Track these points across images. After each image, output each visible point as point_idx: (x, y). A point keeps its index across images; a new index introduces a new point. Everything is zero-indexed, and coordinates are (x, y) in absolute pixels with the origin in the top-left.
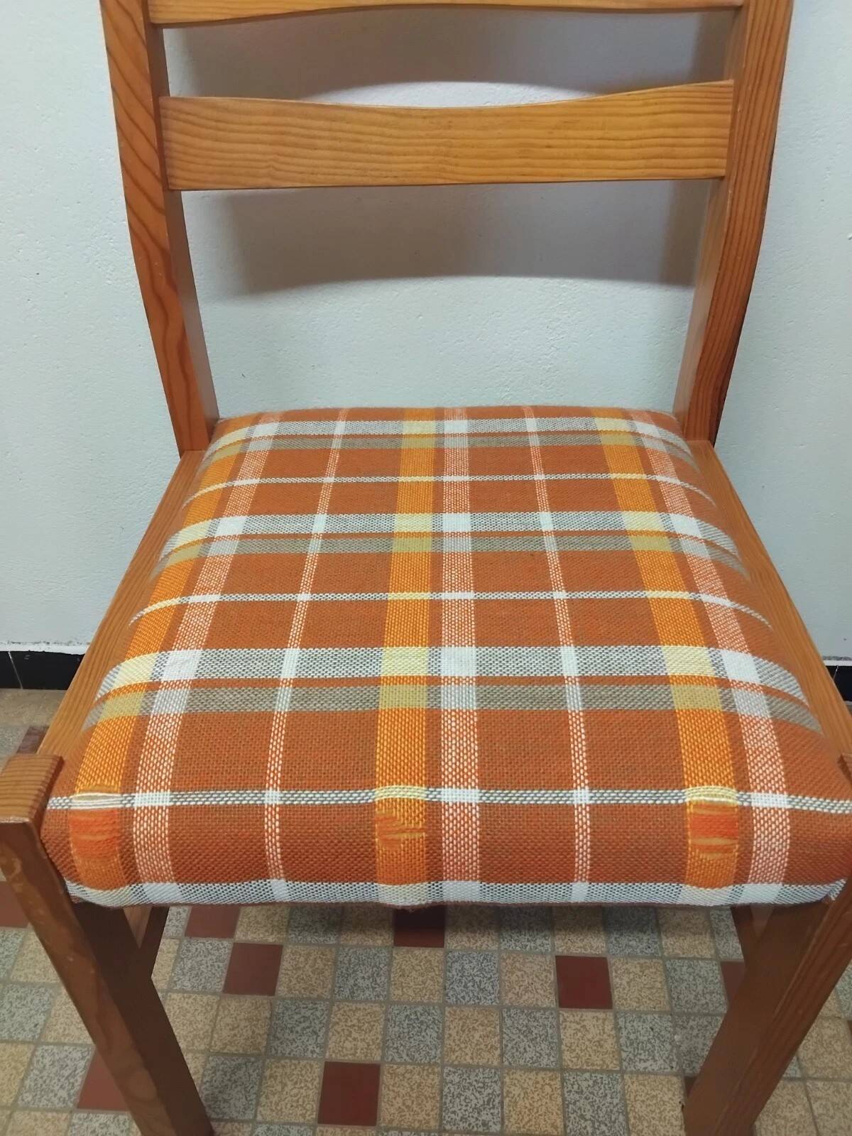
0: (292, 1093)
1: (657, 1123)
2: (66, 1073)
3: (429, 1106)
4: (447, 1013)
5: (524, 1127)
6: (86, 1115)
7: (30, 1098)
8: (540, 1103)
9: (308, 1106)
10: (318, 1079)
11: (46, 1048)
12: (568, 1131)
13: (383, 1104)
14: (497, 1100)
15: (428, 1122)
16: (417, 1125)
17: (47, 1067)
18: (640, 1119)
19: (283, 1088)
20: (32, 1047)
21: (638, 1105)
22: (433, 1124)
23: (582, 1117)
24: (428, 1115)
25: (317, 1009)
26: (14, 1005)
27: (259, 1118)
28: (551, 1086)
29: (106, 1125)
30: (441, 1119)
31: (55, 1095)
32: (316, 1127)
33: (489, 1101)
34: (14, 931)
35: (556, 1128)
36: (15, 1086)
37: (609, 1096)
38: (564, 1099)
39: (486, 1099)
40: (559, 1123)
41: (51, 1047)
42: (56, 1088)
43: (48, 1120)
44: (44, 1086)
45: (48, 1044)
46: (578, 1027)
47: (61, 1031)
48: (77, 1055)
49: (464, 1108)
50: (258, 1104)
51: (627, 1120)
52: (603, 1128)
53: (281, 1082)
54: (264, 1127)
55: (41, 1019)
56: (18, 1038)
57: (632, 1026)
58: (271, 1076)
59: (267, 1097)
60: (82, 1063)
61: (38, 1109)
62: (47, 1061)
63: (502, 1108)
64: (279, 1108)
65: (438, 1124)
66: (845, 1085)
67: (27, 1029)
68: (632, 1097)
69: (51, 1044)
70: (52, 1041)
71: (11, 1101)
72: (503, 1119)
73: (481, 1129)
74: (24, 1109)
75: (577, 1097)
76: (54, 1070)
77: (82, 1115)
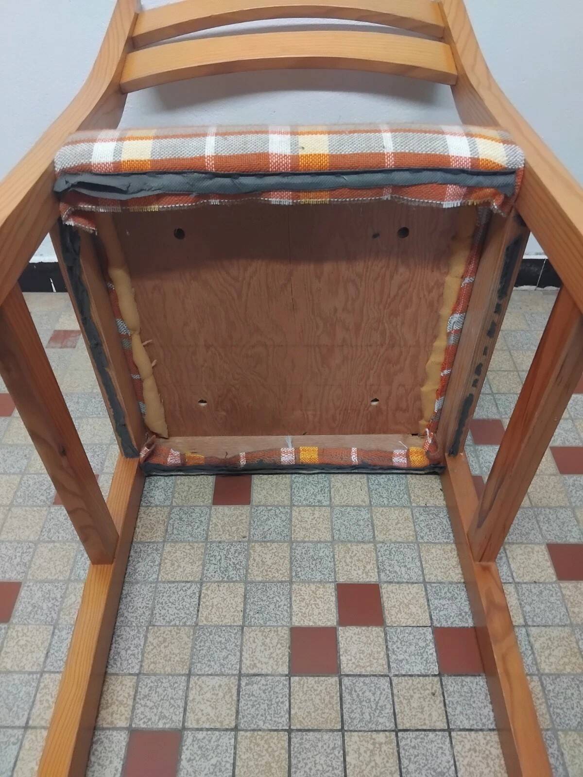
0: (195, 491)
1: (429, 498)
2: (44, 488)
3: (283, 494)
5: (344, 502)
6: (59, 508)
7: (22, 500)
8: (354, 490)
9: (206, 497)
10: (211, 484)
11: (30, 475)
12: (372, 503)
13: (254, 494)
14: (327, 490)
15: (284, 502)
16: (276, 503)
17: (31, 485)
18: (417, 497)
19: (189, 489)
20: (20, 476)
21: (416, 490)
22: (287, 502)
23: (381, 496)
24: (283, 498)
26: (6, 456)
27: (174, 504)
28: (360, 482)
30: (292, 500)
31: (38, 499)
32: (211, 507)
33: (322, 490)
35: (365, 502)
36: (11, 496)
37: (398, 486)
38: (369, 488)
39: (320, 489)
40: (367, 500)
41: (33, 475)
42: (38, 495)
43: (34, 511)
44: (30, 495)
47: (39, 467)
49: (306, 494)
50: (173, 497)
51: (410, 497)
52: (394, 501)
53: (188, 486)
54: (178, 509)
55: (25, 462)
56: (10, 472)
58: (181, 484)
59: (179, 494)
61: (27, 506)
62: (31, 482)
63: (330, 493)
64: (187, 499)
65: (290, 503)
66: (547, 477)
67: (15, 467)
68: (412, 486)
69: (32, 474)
70: (33, 472)
71: (9, 503)
72: (330, 499)
73: (317, 504)
74: (17, 506)
75: (378, 487)
76: (36, 487)
77: (56, 508)
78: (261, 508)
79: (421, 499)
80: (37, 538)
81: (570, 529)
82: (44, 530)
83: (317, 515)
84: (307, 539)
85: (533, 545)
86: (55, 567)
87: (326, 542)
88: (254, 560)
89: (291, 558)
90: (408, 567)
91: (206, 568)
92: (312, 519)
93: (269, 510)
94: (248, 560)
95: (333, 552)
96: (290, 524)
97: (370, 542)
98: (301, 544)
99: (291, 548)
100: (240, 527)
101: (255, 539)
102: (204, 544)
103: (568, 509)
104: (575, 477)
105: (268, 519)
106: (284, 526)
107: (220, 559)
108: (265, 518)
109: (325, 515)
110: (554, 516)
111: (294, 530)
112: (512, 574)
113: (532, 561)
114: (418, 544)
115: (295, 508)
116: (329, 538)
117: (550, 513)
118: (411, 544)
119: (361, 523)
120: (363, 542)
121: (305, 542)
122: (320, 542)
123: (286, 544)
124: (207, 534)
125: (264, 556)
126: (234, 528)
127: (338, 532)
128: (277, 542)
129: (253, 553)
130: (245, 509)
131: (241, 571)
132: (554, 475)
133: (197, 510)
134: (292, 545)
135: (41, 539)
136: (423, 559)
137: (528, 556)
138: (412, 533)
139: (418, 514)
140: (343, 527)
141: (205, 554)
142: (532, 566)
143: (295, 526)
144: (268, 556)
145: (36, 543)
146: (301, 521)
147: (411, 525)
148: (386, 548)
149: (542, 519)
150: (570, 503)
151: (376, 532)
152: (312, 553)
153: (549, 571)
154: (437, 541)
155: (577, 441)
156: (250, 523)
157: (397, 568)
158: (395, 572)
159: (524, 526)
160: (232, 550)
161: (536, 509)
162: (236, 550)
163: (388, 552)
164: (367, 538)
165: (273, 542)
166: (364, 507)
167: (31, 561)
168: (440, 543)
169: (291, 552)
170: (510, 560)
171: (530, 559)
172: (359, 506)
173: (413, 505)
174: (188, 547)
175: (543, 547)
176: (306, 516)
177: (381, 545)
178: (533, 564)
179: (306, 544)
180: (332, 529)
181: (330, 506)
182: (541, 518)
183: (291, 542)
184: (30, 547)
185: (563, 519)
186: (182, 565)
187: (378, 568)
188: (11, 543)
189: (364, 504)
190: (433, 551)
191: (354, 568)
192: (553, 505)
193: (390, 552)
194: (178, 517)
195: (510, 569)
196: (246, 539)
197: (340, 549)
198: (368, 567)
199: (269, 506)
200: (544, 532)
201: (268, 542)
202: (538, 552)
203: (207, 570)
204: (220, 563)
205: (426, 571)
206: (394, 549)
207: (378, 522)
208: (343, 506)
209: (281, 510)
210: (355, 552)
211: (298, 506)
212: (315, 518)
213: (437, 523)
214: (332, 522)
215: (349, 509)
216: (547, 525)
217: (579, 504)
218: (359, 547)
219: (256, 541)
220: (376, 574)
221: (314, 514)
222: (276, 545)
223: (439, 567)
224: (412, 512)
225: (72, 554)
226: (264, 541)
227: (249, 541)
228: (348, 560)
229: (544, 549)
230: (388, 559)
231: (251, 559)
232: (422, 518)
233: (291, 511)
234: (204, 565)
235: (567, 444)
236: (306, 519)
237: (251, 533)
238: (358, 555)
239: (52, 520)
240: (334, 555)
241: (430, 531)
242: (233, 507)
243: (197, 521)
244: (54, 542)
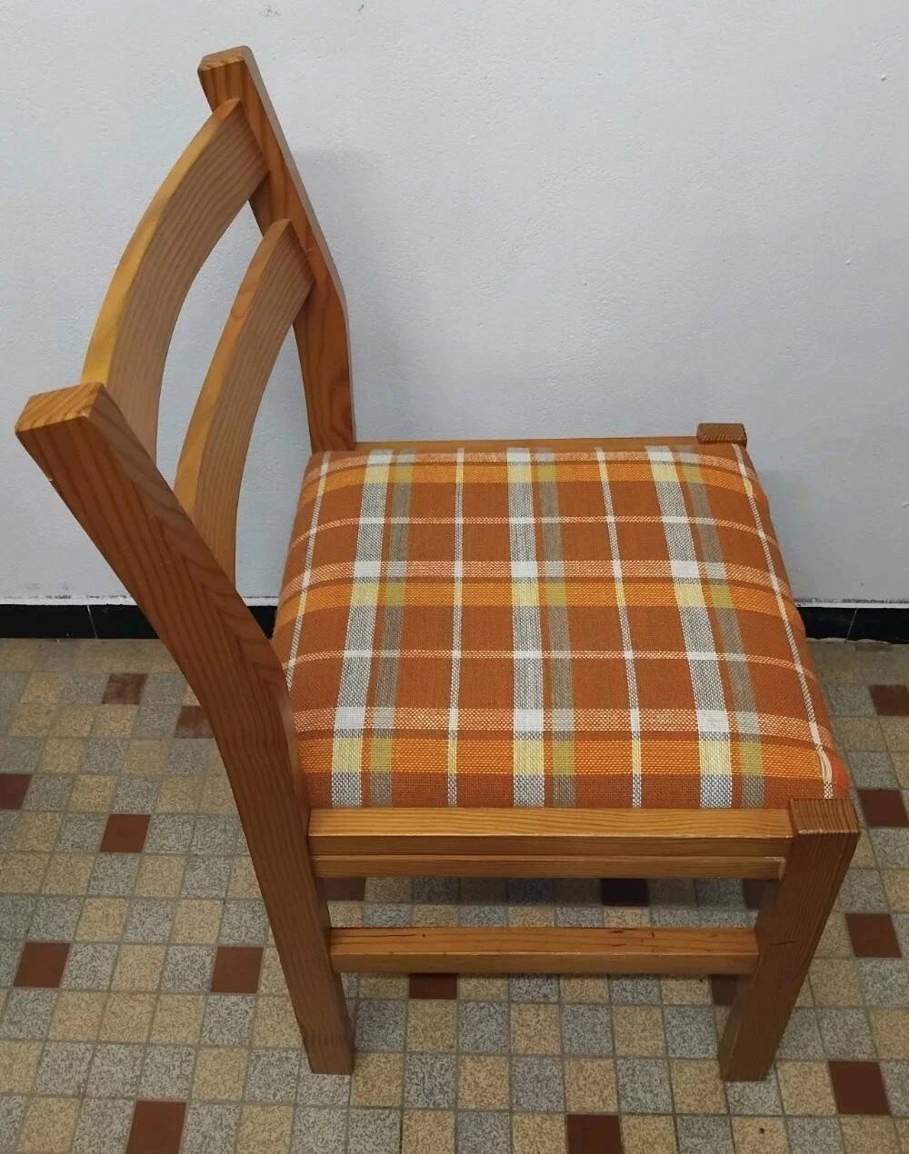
1: (685, 992)
2: (197, 967)
3: (499, 984)
4: (510, 912)
5: (577, 998)
6: (219, 997)
7: (170, 985)
9: (400, 986)
11: (176, 948)
12: (613, 1000)
13: (461, 983)
15: (499, 996)
16: (490, 997)
17: (180, 962)
18: (670, 990)
20: (164, 947)
22: (503, 997)
23: (624, 989)
24: (499, 990)
25: (400, 911)
26: (142, 915)
27: (361, 996)
29: (235, 1004)
30: (509, 993)
31: (191, 983)
32: (408, 1001)
34: (131, 856)
35: (603, 998)
36: (156, 977)
40: (606, 995)
41: (181, 947)
42: (191, 977)
43: (189, 1001)
44: (180, 976)
45: (178, 945)
46: (620, 921)
48: (202, 952)
50: (359, 985)
51: (660, 991)
52: (641, 997)
54: (367, 1002)
55: (168, 925)
56: (151, 941)
57: (665, 920)
59: (366, 980)
60: (208, 959)
61: (179, 993)
62: (179, 957)
63: (559, 983)
64: (376, 988)
65: (506, 997)
66: (838, 961)
67: (157, 933)
69: (180, 945)
70: (180, 942)
71: (155, 987)
72: (559, 992)
73: (542, 1000)
74: (166, 993)
76: (187, 964)
77: (215, 997)
78: (471, 1005)
79: (675, 993)
80: (196, 1041)
81: (860, 1038)
82: (204, 1029)
83: (542, 1017)
84: (529, 1052)
85: (812, 1063)
86: (224, 1081)
87: (554, 1055)
88: (465, 1080)
89: (510, 1079)
90: (655, 1092)
91: (406, 1090)
92: (537, 1023)
93: (482, 1008)
94: (457, 1081)
95: (562, 1070)
96: (509, 1029)
97: (608, 1058)
98: (523, 1059)
99: (511, 1065)
100: (446, 1032)
101: (465, 1050)
102: (402, 1055)
103: (861, 1011)
104: (874, 962)
105: (480, 1022)
106: (501, 1032)
107: (423, 1078)
108: (477, 1019)
109: (553, 1016)
110: (842, 1020)
111: (514, 1038)
112: (782, 1104)
113: (808, 1086)
114: (668, 1059)
115: (513, 1006)
116: (557, 1051)
117: (837, 1015)
118: (660, 1061)
119: (598, 1028)
120: (601, 1057)
121: (527, 1056)
122: (545, 1056)
123: (504, 1059)
124: (405, 1041)
125: (477, 1074)
126: (438, 1034)
127: (569, 1042)
128: (493, 1054)
129: (463, 1070)
130: (451, 1006)
131: (450, 1094)
132: (848, 958)
133: (390, 1004)
134: (512, 1060)
135: (202, 1043)
136: (674, 1082)
137: (804, 1078)
138: (661, 1044)
139: (669, 1017)
140: (576, 1034)
141: (404, 1070)
142: (809, 1093)
143: (515, 1033)
144: (482, 1075)
145: (198, 1048)
146: (522, 1026)
147: (660, 1032)
148: (628, 1065)
149: (825, 1026)
150: (864, 1001)
151: (616, 1042)
152: (536, 1072)
153: (828, 1101)
154: (692, 1056)
155: (882, 905)
156: (458, 1027)
157: (641, 1095)
158: (639, 1100)
159: (802, 1035)
160: (438, 1065)
161: (819, 1011)
162: (443, 1065)
163: (631, 1072)
164: (605, 1052)
165: (488, 1054)
166: (602, 1005)
167: (193, 1073)
168: (697, 1060)
169: (510, 1069)
170: (781, 1084)
171: (805, 1082)
172: (596, 1004)
173: (665, 1003)
174: (383, 1060)
175: (824, 1066)
176: (527, 1018)
177: (622, 1061)
178: (810, 1090)
179: (528, 1059)
180: (562, 1037)
181: (559, 1003)
182: (825, 1023)
183: (510, 1055)
184: (189, 1054)
185: (852, 1025)
186: (378, 1083)
187: (618, 1094)
188: (166, 1047)
189: (602, 1001)
190: (686, 1070)
191: (588, 1093)
192: (840, 1004)
193: (634, 1070)
194: (367, 1015)
195: (781, 1098)
196: (454, 1050)
197: (571, 1065)
198: (606, 1093)
199: (481, 1002)
200: (826, 1043)
201: (481, 1054)
202: (816, 1073)
203: (408, 1093)
204: (423, 1084)
205: (677, 1099)
206: (639, 1067)
207: (619, 1029)
208: (575, 1004)
209: (497, 1008)
210: (590, 1071)
211: (518, 1003)
212: (539, 1021)
213: (694, 1030)
214: (561, 1027)
215: (583, 1008)
216: (832, 1034)
217: (875, 1004)
218: (596, 1064)
219: (467, 1054)
220: (615, 1101)
221: (538, 1015)
222: (490, 1059)
223: (694, 1093)
224: (663, 1013)
225: (242, 1065)
226: (477, 1054)
227: (458, 1054)
228: (581, 1083)
229: (825, 1070)
230: (631, 1080)
231: (462, 1078)
232: (674, 1022)
233: (509, 1011)
234: (403, 1085)
235: (869, 909)
236: (529, 1023)
237: (460, 1042)
238: (593, 1075)
239: (212, 1016)
240: (564, 1075)
241: (684, 1041)
242: (435, 1002)
243: (392, 1022)
244: (218, 1046)
